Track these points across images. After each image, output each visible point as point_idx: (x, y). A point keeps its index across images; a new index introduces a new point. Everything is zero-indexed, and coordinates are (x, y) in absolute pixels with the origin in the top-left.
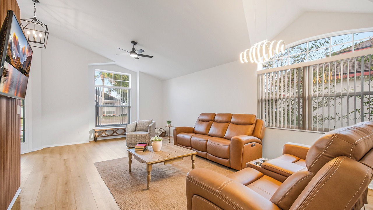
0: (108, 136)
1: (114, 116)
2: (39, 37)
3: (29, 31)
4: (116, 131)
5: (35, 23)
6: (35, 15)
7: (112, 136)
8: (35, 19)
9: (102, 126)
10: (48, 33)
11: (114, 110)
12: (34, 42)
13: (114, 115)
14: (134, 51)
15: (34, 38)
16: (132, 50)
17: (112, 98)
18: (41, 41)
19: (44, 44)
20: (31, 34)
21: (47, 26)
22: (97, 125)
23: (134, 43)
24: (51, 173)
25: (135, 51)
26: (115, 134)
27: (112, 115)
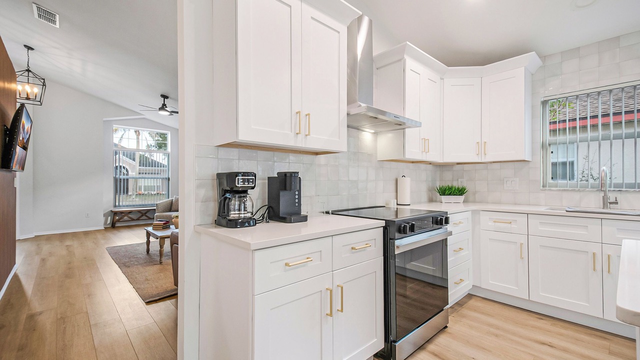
0: (133, 220)
1: (158, 194)
2: (33, 92)
3: (21, 85)
4: (146, 213)
5: (28, 76)
6: (28, 65)
7: (139, 220)
8: (28, 71)
9: (124, 206)
10: (45, 86)
11: (158, 185)
12: (28, 98)
13: (158, 192)
14: (163, 107)
15: (27, 94)
16: (161, 106)
17: (154, 164)
18: (36, 97)
19: (40, 101)
20: (24, 90)
21: (44, 79)
22: (117, 204)
23: (165, 97)
24: (50, 256)
25: (166, 107)
26: (144, 217)
27: (155, 193)
